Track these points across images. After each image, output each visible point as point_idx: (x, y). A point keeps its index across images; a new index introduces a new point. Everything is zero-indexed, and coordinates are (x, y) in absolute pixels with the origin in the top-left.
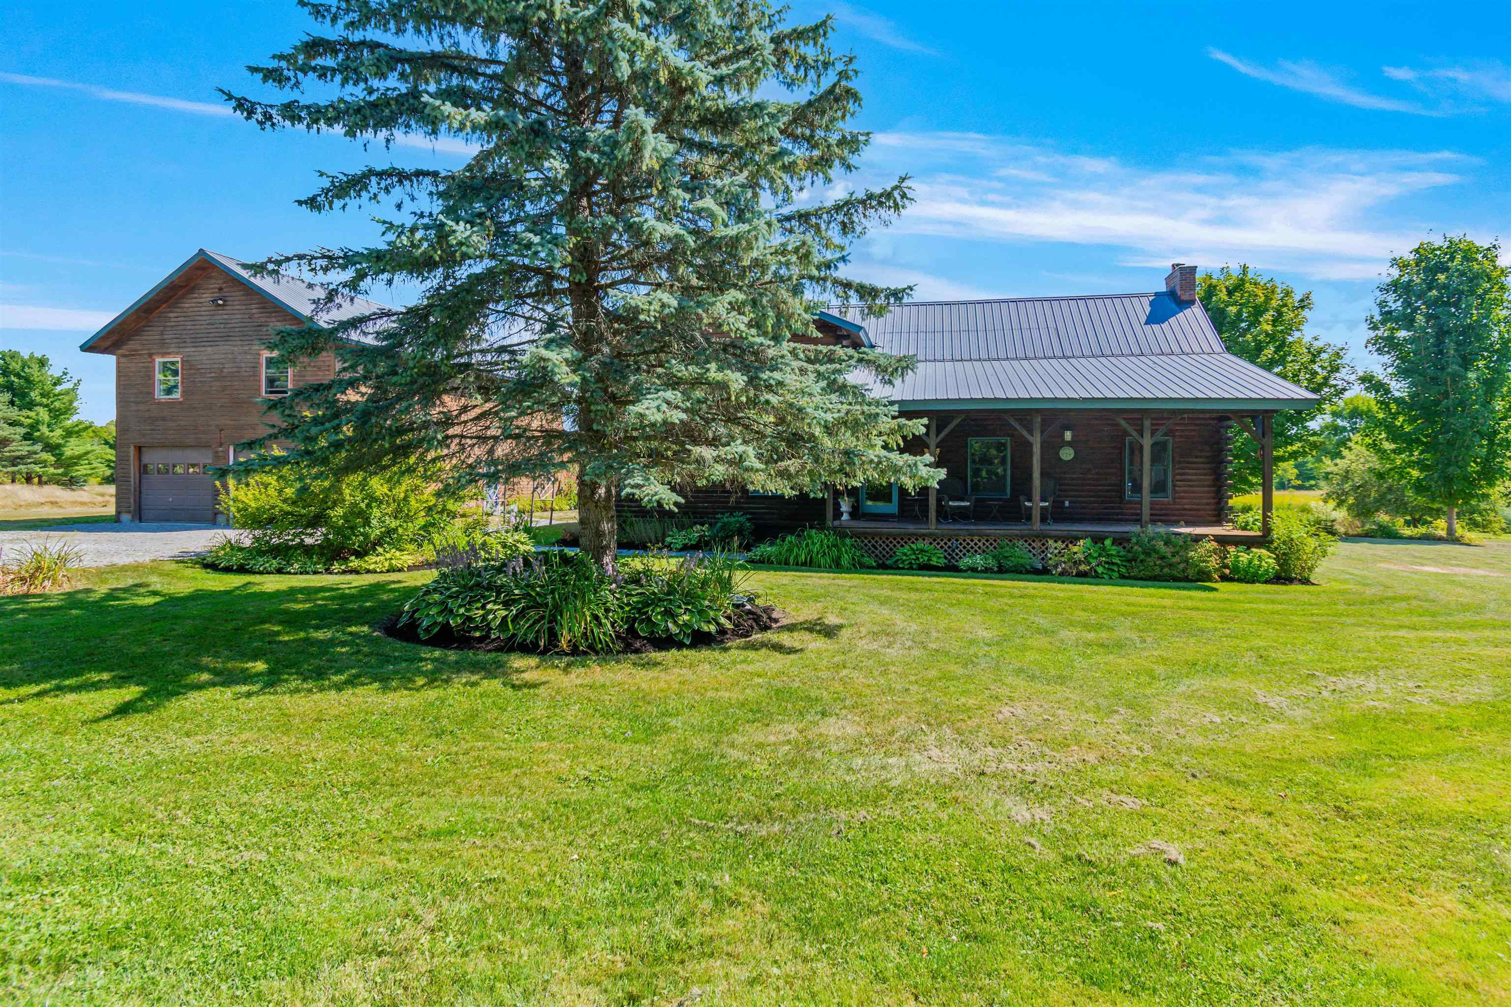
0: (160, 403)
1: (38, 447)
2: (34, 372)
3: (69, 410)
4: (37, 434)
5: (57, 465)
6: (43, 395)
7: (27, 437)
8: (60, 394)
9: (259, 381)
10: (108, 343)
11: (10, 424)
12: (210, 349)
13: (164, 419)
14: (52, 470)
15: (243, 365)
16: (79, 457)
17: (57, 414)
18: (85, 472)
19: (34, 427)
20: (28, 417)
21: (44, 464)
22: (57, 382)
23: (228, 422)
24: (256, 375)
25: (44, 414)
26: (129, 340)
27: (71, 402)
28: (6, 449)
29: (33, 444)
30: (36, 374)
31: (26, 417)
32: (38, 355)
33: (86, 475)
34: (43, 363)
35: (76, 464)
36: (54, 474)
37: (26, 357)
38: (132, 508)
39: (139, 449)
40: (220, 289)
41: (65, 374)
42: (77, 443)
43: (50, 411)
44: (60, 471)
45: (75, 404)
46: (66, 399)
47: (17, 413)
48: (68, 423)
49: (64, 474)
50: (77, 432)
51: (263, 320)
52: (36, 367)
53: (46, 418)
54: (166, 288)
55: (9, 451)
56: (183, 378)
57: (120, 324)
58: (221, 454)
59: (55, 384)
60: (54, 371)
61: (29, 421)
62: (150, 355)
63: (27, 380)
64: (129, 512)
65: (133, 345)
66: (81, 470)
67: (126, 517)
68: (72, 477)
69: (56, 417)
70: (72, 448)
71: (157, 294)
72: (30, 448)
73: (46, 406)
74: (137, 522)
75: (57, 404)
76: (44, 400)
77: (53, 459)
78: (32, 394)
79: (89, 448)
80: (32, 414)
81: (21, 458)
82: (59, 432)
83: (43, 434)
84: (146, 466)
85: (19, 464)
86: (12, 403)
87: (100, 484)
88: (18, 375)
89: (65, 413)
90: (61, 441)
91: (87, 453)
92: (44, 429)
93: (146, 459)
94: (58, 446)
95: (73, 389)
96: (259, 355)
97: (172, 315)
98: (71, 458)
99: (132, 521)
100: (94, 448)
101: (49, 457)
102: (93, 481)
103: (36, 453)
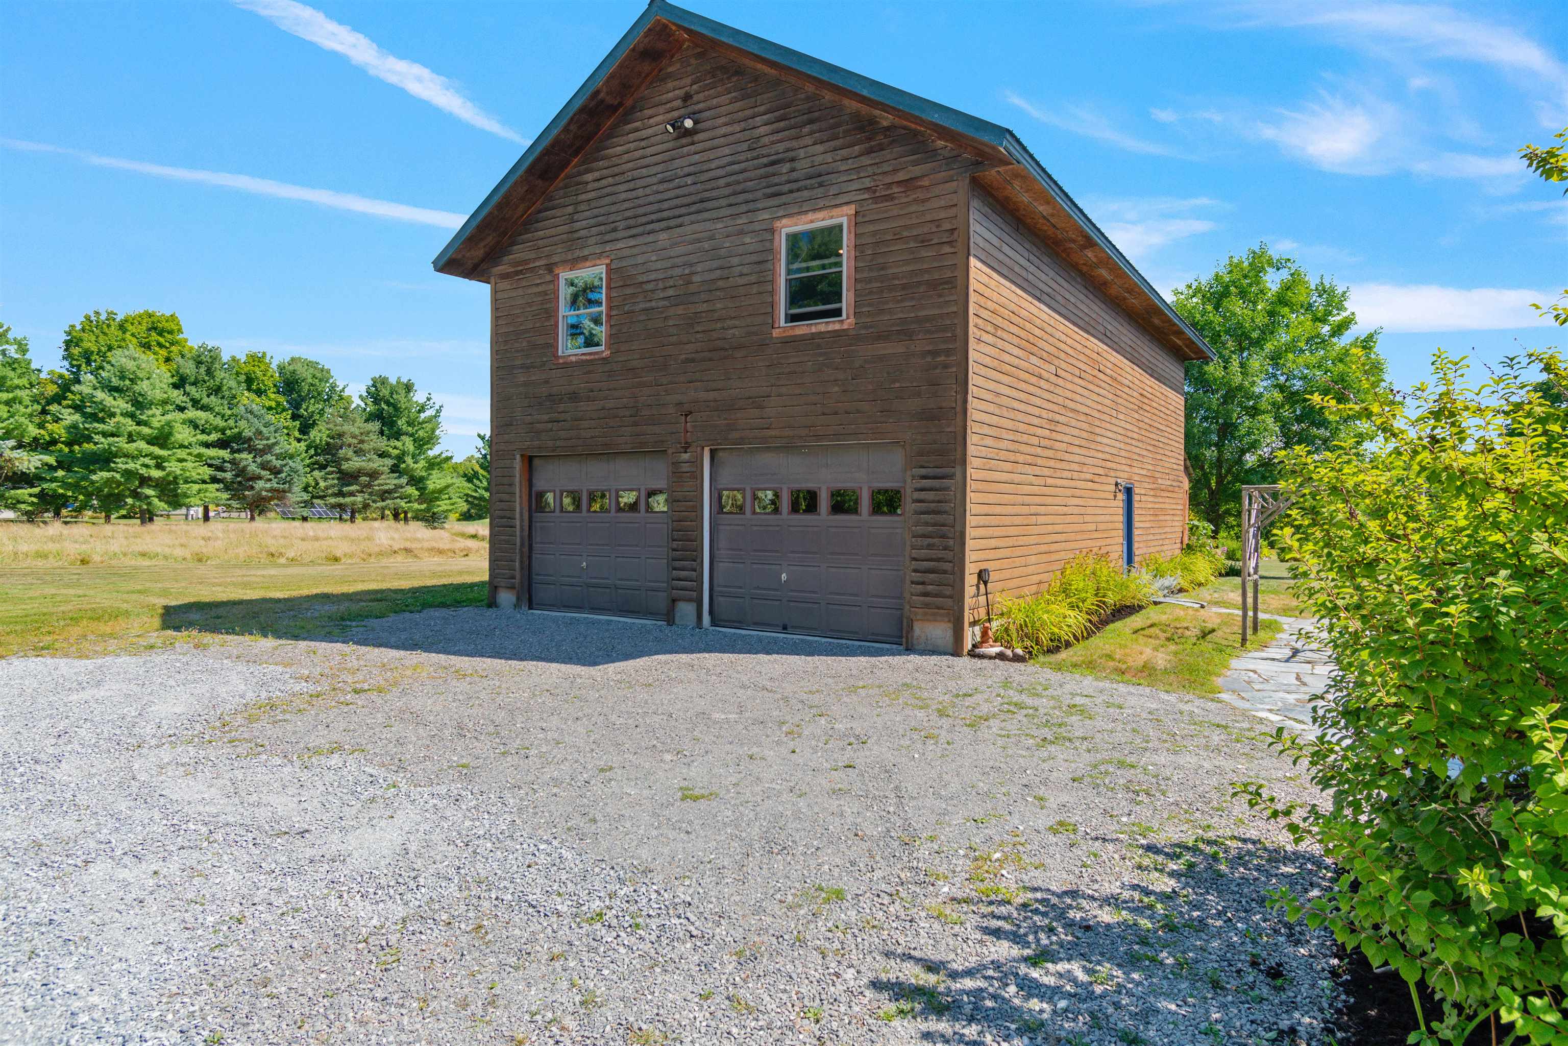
0: (567, 365)
1: (404, 480)
2: (400, 397)
3: (431, 440)
4: (403, 466)
5: (420, 500)
6: (409, 424)
7: (395, 469)
8: (424, 422)
9: (772, 293)
10: (478, 253)
11: (380, 456)
12: (663, 236)
13: (574, 397)
14: (416, 506)
15: (735, 261)
16: (440, 491)
17: (422, 444)
18: (445, 508)
19: (400, 458)
20: (395, 448)
21: (408, 498)
22: (422, 409)
23: (703, 395)
24: (766, 281)
25: (408, 444)
26: (513, 244)
27: (433, 431)
28: (376, 483)
29: (399, 477)
30: (403, 400)
31: (394, 447)
32: (404, 380)
33: (447, 511)
34: (409, 387)
35: (437, 499)
36: (418, 510)
37: (394, 383)
38: (517, 581)
39: (529, 461)
40: (687, 98)
41: (429, 399)
42: (440, 475)
43: (415, 441)
44: (423, 506)
45: (437, 432)
46: (428, 426)
47: (385, 443)
48: (431, 453)
49: (428, 510)
50: (439, 464)
51: (781, 147)
52: (403, 392)
53: (412, 448)
54: (582, 110)
55: (379, 485)
56: (610, 308)
57: (500, 206)
58: (685, 468)
59: (419, 412)
60: (419, 397)
61: (396, 452)
62: (550, 268)
63: (396, 409)
64: (512, 587)
65: (520, 253)
66: (442, 505)
67: (506, 597)
68: (434, 514)
69: (419, 447)
70: (435, 481)
71: (566, 129)
72: (396, 482)
73: (412, 435)
74: (525, 608)
75: (421, 433)
76: (410, 429)
77: (417, 493)
78: (400, 423)
79: (450, 481)
80: (399, 444)
81: (389, 492)
82: (422, 463)
83: (408, 466)
84: (541, 495)
85: (387, 498)
86: (382, 433)
87: (459, 520)
88: (388, 403)
89: (428, 443)
90: (424, 474)
91: (447, 487)
92: (409, 460)
93: (540, 484)
94: (422, 479)
95: (435, 417)
96: (772, 231)
97: (589, 177)
98: (434, 492)
99: (517, 606)
100: (454, 480)
101: (412, 491)
102: (453, 516)
103: (402, 487)
